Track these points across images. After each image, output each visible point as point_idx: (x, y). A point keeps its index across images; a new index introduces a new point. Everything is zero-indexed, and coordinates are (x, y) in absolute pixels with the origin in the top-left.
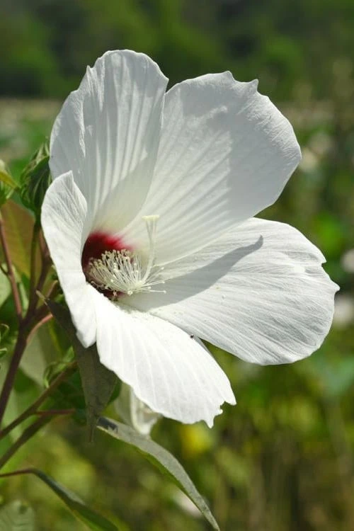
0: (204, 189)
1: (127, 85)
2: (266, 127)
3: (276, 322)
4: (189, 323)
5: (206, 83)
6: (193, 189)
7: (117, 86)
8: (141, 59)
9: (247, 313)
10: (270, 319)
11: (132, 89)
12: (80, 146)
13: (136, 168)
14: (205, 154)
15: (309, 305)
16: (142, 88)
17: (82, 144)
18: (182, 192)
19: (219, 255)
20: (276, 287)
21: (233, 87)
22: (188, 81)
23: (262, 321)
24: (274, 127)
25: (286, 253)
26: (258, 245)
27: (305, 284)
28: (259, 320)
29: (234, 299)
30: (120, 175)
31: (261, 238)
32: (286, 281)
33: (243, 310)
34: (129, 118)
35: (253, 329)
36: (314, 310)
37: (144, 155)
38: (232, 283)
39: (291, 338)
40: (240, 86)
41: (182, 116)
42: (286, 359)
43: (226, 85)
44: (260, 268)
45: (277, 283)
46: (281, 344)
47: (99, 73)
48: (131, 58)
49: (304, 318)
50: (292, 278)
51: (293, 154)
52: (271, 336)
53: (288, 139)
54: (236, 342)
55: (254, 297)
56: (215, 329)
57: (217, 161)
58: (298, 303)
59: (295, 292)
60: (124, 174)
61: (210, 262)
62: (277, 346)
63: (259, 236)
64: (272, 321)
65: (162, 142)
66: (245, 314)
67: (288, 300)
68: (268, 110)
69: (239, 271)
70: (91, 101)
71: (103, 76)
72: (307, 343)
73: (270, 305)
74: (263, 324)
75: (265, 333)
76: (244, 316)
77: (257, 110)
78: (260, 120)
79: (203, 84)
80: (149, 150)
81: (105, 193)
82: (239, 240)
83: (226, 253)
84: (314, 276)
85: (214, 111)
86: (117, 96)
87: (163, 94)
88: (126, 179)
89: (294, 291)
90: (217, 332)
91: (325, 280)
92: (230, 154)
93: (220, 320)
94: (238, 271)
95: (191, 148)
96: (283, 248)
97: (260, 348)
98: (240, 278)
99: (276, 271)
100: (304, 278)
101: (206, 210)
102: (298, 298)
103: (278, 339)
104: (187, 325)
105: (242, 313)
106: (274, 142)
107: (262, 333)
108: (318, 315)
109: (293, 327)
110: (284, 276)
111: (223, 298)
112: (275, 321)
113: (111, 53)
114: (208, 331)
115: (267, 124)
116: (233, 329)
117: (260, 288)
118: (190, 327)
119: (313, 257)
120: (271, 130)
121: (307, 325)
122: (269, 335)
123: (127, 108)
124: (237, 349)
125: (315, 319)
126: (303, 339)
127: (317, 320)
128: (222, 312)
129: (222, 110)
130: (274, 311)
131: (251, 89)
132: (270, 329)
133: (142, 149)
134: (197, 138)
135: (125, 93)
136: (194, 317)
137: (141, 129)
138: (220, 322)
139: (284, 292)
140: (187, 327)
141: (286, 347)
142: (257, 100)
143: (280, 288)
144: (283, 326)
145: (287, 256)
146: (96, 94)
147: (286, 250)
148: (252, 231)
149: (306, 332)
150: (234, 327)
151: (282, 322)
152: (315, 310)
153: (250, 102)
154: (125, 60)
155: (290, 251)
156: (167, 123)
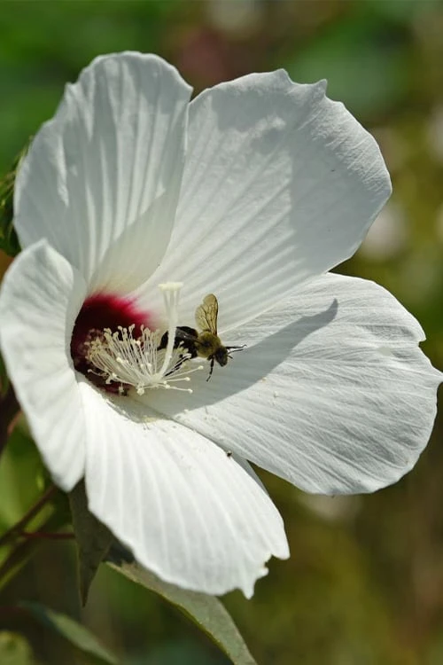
0: (250, 237)
1: (128, 102)
2: (338, 149)
3: (349, 433)
4: (225, 434)
5: (249, 88)
6: (234, 237)
7: (114, 102)
8: (150, 64)
9: (308, 420)
10: (342, 429)
11: (138, 106)
12: (59, 197)
13: (149, 210)
14: (249, 189)
15: (398, 407)
16: (153, 101)
17: (64, 192)
18: (217, 241)
19: (272, 330)
20: (351, 381)
21: (290, 92)
22: (222, 85)
23: (328, 432)
24: (349, 148)
25: (367, 327)
26: (328, 316)
27: (393, 375)
28: (324, 430)
29: (291, 399)
30: (126, 221)
31: (335, 304)
32: (364, 371)
33: (303, 415)
34: (135, 145)
35: (316, 443)
36: (404, 414)
37: (161, 190)
38: (287, 374)
39: (371, 456)
40: (300, 89)
41: (216, 130)
42: (362, 487)
43: (278, 89)
44: (330, 351)
45: (353, 376)
46: (356, 465)
47: (85, 90)
48: (134, 63)
49: (389, 426)
50: (374, 367)
51: (379, 185)
52: (343, 454)
53: (372, 165)
54: (291, 462)
55: (319, 395)
56: (262, 444)
57: (268, 199)
58: (381, 404)
59: (378, 387)
60: (132, 219)
61: (259, 340)
62: (349, 467)
63: (332, 302)
64: (342, 431)
65: (187, 172)
66: (305, 422)
67: (366, 399)
68: (341, 123)
69: (301, 356)
70: (74, 131)
71: (91, 94)
72: (394, 463)
73: (340, 408)
74: (331, 437)
75: (333, 449)
76: (304, 424)
77: (325, 125)
78: (330, 139)
79: (245, 89)
80: (167, 184)
81: (105, 246)
82: (300, 308)
83: (281, 327)
84: (406, 362)
85: (262, 126)
86: (116, 118)
87: (186, 105)
88: (135, 223)
89: (376, 386)
90: (266, 449)
91: (423, 368)
92: (288, 187)
93: (270, 431)
94: (298, 356)
95: (229, 181)
96: (363, 319)
97: (325, 471)
98: (300, 366)
99: (352, 356)
100: (393, 366)
101: (253, 266)
102: (381, 397)
103: (352, 459)
104: (222, 437)
105: (301, 420)
106: (351, 170)
107: (329, 450)
108: (410, 422)
109: (373, 440)
110: (362, 363)
111: (275, 397)
112: (347, 431)
113: (105, 60)
114: (252, 448)
115: (340, 146)
116: (287, 444)
117: (328, 382)
118: (227, 441)
119: (407, 333)
120: (345, 154)
121: (395, 436)
122: (339, 452)
123: (130, 132)
124: (292, 473)
125: (407, 427)
126: (388, 456)
127: (409, 429)
128: (272, 418)
129: (275, 126)
130: (345, 417)
131: (317, 93)
132: (340, 443)
133: (156, 184)
134: (237, 166)
135: (127, 113)
136: (233, 426)
137: (154, 160)
138: (270, 434)
139: (362, 388)
140: (222, 440)
141: (364, 470)
142: (324, 109)
143: (357, 382)
144: (359, 439)
145: (370, 332)
146: (82, 121)
147: (369, 324)
148: (320, 294)
149: (392, 446)
150: (289, 440)
151: (358, 432)
152: (406, 414)
153: (315, 112)
154: (125, 67)
155: (373, 324)
156: (193, 144)
